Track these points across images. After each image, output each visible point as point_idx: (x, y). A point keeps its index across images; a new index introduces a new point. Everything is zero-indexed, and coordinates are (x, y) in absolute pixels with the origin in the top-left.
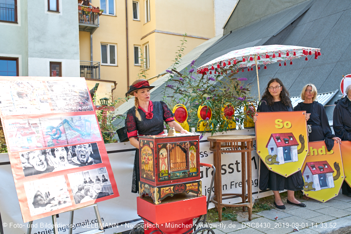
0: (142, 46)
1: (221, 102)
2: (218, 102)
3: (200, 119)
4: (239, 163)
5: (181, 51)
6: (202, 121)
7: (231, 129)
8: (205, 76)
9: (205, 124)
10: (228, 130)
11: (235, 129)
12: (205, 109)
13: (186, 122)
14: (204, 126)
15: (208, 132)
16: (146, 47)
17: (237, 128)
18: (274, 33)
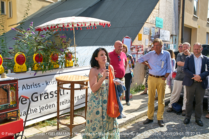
0: (6, 1)
1: (49, 51)
2: (47, 51)
3: (35, 62)
4: (61, 90)
5: (28, 11)
6: (36, 63)
7: (56, 68)
8: (41, 32)
9: (38, 65)
10: (53, 69)
11: (58, 68)
12: (38, 55)
13: (24, 64)
14: (37, 66)
15: (40, 70)
16: (10, 2)
17: (60, 67)
18: (91, 5)
